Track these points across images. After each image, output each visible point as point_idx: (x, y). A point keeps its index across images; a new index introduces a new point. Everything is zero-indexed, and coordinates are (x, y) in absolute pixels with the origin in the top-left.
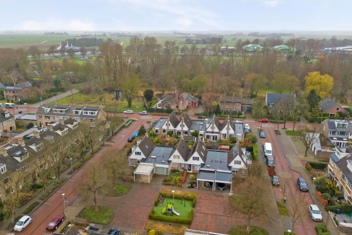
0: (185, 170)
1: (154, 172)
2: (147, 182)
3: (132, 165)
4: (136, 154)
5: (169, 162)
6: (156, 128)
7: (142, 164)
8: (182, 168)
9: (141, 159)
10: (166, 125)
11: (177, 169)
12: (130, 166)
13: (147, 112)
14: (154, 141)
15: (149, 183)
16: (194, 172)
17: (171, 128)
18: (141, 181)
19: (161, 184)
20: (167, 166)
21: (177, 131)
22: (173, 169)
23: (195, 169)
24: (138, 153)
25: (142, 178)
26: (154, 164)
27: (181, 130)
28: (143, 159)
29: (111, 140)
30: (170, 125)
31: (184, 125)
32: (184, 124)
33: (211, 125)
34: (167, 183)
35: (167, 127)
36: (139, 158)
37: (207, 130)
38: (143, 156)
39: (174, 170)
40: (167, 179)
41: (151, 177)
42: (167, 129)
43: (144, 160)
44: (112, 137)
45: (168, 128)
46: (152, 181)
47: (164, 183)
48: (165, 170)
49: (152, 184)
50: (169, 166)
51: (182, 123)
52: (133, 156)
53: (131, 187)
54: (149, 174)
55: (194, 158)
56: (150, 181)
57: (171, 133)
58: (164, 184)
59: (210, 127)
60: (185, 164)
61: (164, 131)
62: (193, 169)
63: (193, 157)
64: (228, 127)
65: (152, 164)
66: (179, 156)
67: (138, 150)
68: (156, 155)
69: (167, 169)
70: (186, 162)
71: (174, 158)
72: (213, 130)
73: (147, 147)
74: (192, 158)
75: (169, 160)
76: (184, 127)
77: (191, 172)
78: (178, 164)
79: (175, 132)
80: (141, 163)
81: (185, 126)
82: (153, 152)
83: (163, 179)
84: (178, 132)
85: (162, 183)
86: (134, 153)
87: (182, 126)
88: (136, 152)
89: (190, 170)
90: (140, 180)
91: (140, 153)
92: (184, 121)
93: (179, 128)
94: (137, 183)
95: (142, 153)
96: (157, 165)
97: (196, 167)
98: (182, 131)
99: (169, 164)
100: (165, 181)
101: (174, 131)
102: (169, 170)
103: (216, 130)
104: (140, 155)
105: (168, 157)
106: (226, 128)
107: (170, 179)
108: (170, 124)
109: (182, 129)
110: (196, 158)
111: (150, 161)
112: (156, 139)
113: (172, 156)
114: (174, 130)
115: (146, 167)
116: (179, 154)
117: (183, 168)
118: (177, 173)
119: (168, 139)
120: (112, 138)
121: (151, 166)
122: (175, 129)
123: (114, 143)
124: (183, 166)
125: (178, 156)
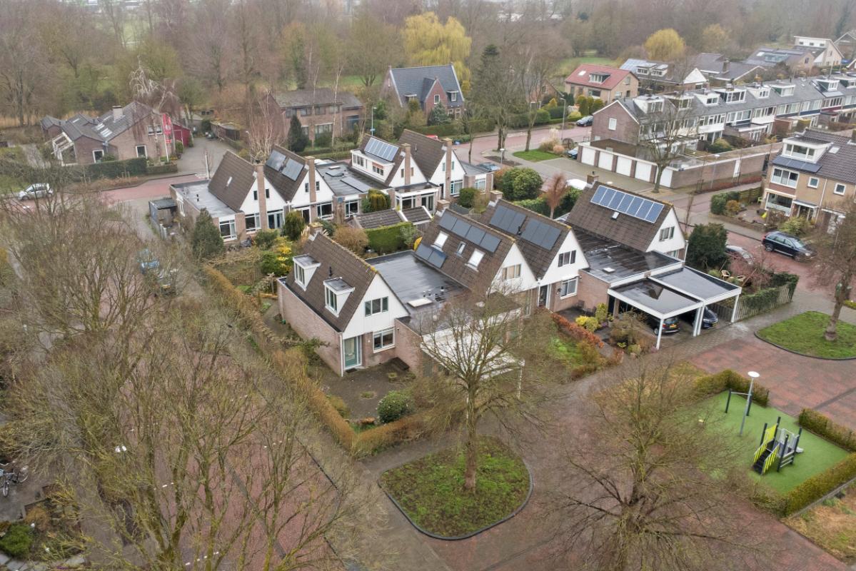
3: (348, 363)
4: (368, 311)
10: (256, 197)
12: (344, 373)
16: (559, 309)
17: (275, 202)
21: (295, 210)
23: (562, 298)
27: (309, 203)
30: (268, 195)
31: (318, 183)
32: (317, 177)
33: (402, 166)
35: (257, 202)
38: (395, 310)
42: (258, 211)
45: (263, 206)
51: (312, 178)
55: (561, 256)
59: (399, 172)
61: (250, 222)
62: (557, 300)
64: (449, 159)
66: (520, 266)
67: (377, 289)
70: (539, 279)
71: (502, 280)
72: (408, 180)
74: (556, 260)
75: (491, 290)
76: (318, 189)
81: (322, 184)
84: (299, 214)
87: (313, 187)
88: (367, 305)
91: (386, 300)
93: (301, 198)
95: (392, 300)
97: (564, 287)
98: (313, 206)
101: (285, 213)
103: (418, 177)
104: (386, 308)
106: (444, 164)
108: (267, 191)
109: (313, 198)
113: (499, 275)
114: (286, 208)
122: (289, 203)
125: (518, 266)
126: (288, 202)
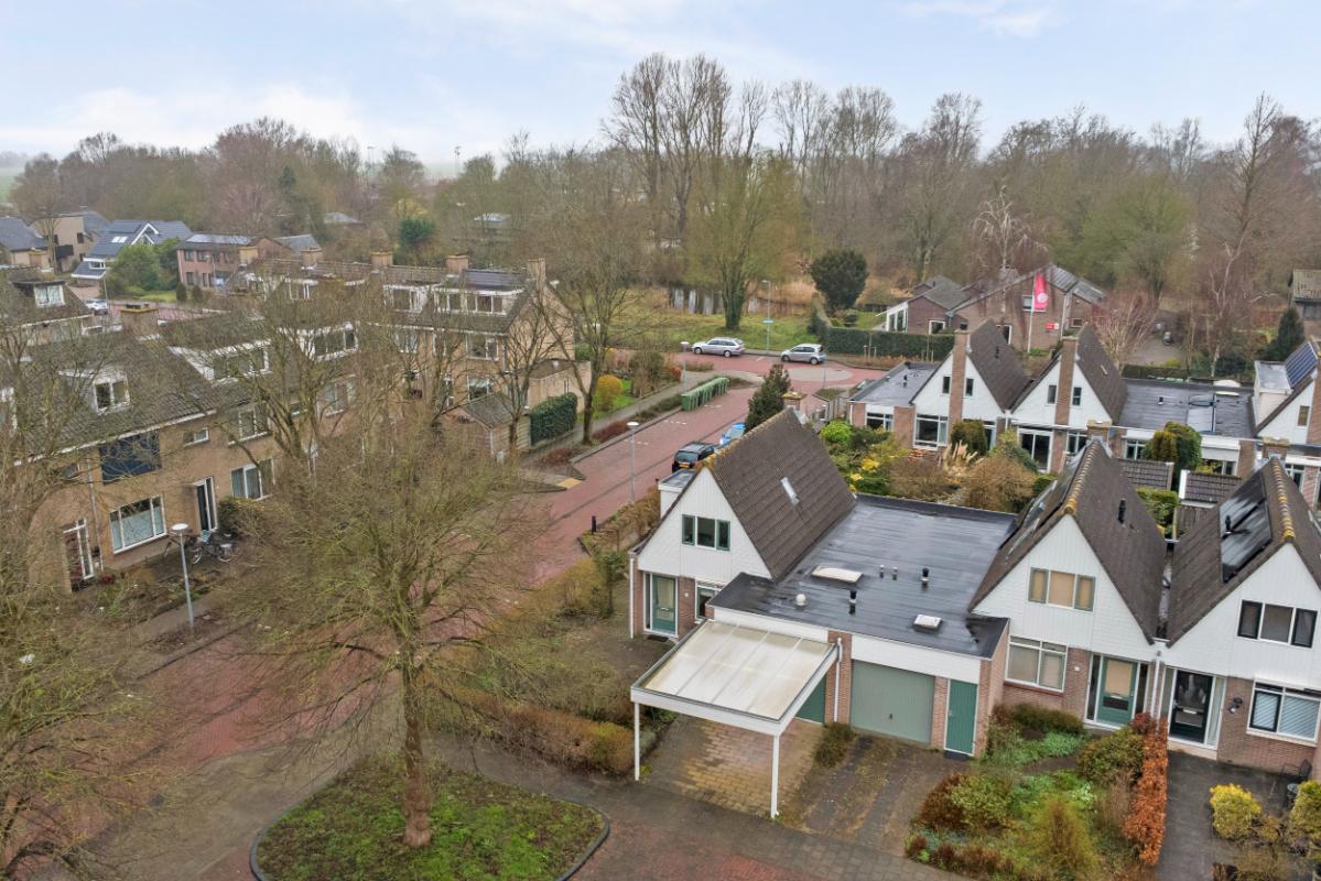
0: (1144, 727)
1: (836, 714)
2: (755, 800)
3: (659, 624)
4: (688, 538)
5: (986, 632)
6: (871, 408)
7: (728, 626)
8: (1109, 702)
9: (725, 580)
10: (946, 388)
11: (1053, 705)
12: (639, 635)
13: (821, 350)
14: (856, 477)
15: (774, 812)
16: (1239, 760)
17: (981, 406)
18: (699, 779)
19: (899, 851)
20: (966, 668)
21: (1020, 431)
22: (1016, 698)
23: (1251, 731)
24: (706, 533)
25: (714, 754)
26: (833, 638)
27: (1052, 424)
28: (744, 580)
29: (573, 460)
30: (969, 390)
31: (1078, 391)
32: (1079, 379)
33: (1305, 398)
34: (961, 846)
35: (947, 398)
36: (713, 568)
37: (1268, 434)
38: (743, 558)
39: (1023, 707)
40: (960, 797)
41: (804, 755)
42: (946, 413)
43: (745, 593)
44: (582, 447)
45: (956, 405)
46: (802, 794)
47: (934, 842)
48: (943, 701)
49: (802, 838)
50: (986, 671)
51: (1066, 377)
52: (666, 554)
53: (582, 839)
54: (776, 730)
55: (1250, 609)
56: (783, 794)
57: (976, 438)
58: (925, 855)
59: (1292, 411)
60: (1144, 668)
61: (928, 429)
62: (1233, 730)
63: (1246, 604)
65: (821, 634)
66: (1091, 580)
67: (706, 498)
68: (859, 559)
69: (963, 692)
70: (1160, 645)
71: (1031, 597)
72: (1316, 431)
73: (791, 493)
74: (1227, 612)
75: (987, 608)
76: (1077, 402)
77: (1207, 749)
78: (1076, 655)
79: (1004, 439)
80: (721, 614)
81: (1088, 394)
82: (838, 542)
83: (916, 791)
84: (1027, 439)
85: (907, 837)
86: (672, 528)
87: (1064, 397)
88: (688, 521)
89: (1197, 734)
90: (696, 775)
91: (724, 527)
92: (1079, 363)
93: (1036, 411)
94: (658, 796)
95: (737, 533)
96: (866, 648)
97: (1265, 707)
98: (1059, 432)
99: (987, 652)
100: (943, 815)
101: (1001, 430)
102: (984, 708)
104: (724, 543)
105: (972, 591)
107: (997, 808)
108: (970, 382)
109: (1062, 415)
110: (1279, 613)
111: (800, 609)
112: (871, 463)
113: (1018, 579)
114: (1002, 421)
115: (761, 649)
116: (1087, 563)
117: (1122, 705)
118: (1056, 743)
119: (958, 472)
120: (578, 452)
121: (808, 645)
122: (1008, 415)
123: (580, 477)
124: (1118, 684)
125: (1082, 579)
126: (1008, 412)
